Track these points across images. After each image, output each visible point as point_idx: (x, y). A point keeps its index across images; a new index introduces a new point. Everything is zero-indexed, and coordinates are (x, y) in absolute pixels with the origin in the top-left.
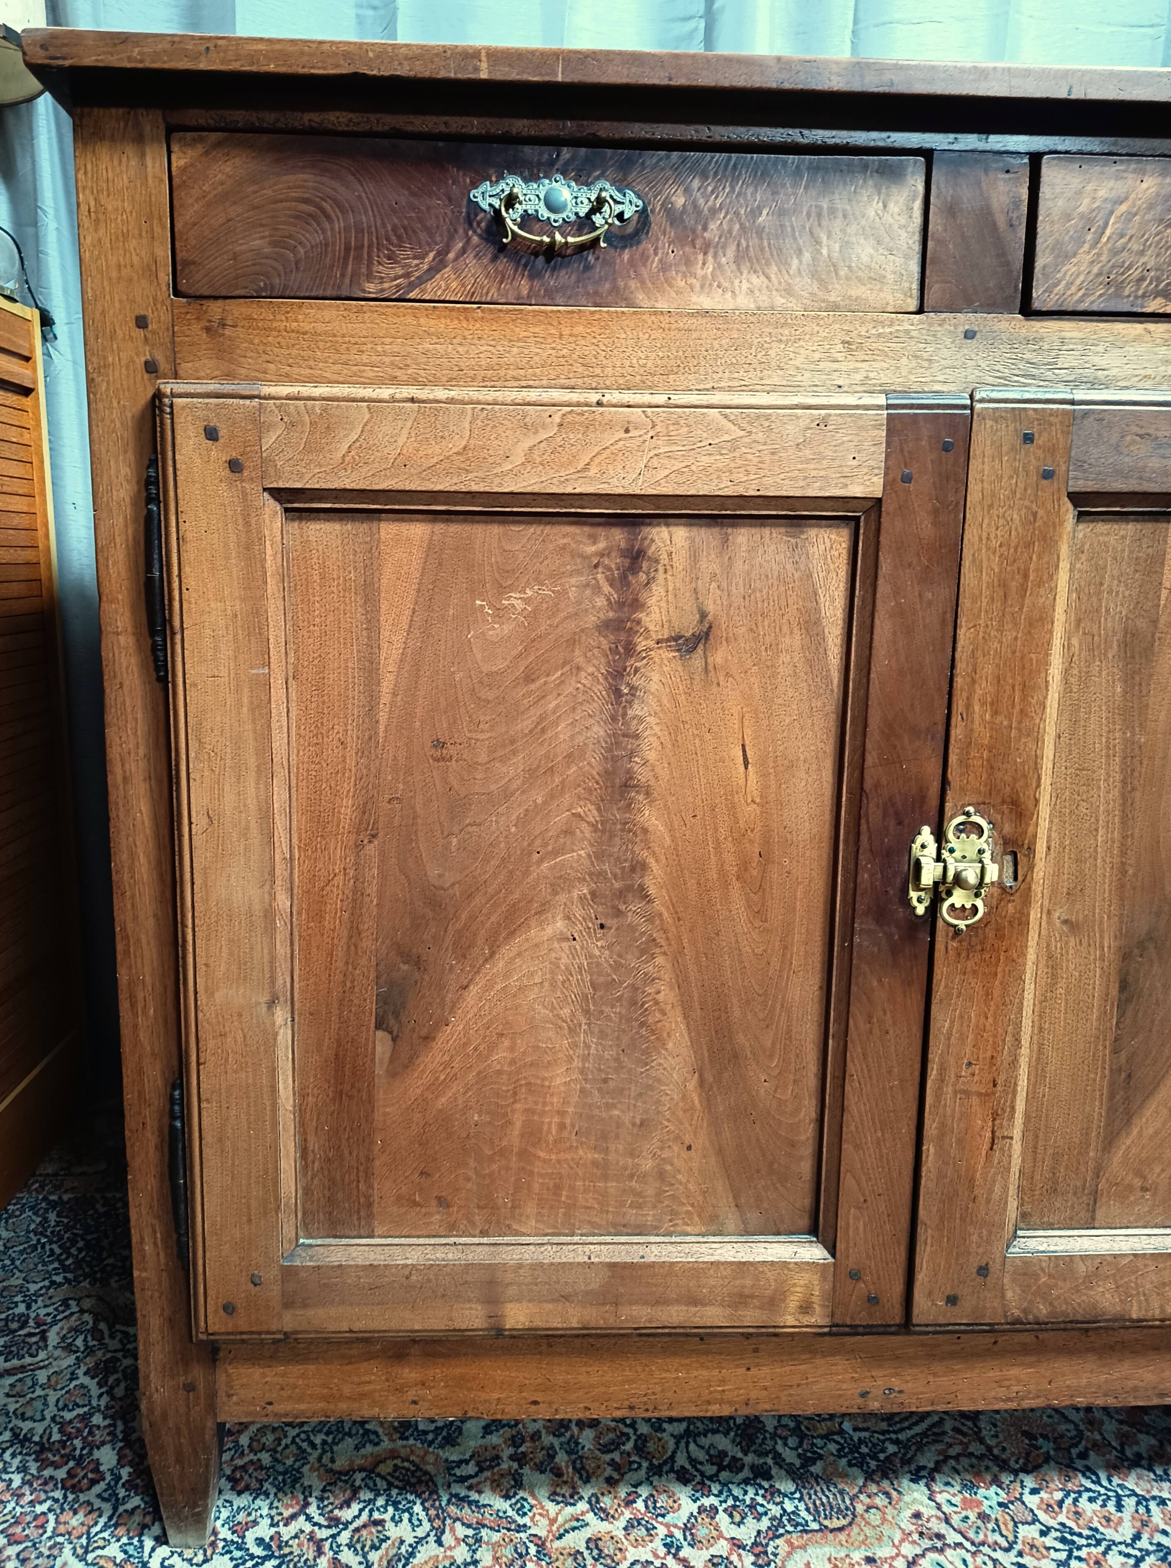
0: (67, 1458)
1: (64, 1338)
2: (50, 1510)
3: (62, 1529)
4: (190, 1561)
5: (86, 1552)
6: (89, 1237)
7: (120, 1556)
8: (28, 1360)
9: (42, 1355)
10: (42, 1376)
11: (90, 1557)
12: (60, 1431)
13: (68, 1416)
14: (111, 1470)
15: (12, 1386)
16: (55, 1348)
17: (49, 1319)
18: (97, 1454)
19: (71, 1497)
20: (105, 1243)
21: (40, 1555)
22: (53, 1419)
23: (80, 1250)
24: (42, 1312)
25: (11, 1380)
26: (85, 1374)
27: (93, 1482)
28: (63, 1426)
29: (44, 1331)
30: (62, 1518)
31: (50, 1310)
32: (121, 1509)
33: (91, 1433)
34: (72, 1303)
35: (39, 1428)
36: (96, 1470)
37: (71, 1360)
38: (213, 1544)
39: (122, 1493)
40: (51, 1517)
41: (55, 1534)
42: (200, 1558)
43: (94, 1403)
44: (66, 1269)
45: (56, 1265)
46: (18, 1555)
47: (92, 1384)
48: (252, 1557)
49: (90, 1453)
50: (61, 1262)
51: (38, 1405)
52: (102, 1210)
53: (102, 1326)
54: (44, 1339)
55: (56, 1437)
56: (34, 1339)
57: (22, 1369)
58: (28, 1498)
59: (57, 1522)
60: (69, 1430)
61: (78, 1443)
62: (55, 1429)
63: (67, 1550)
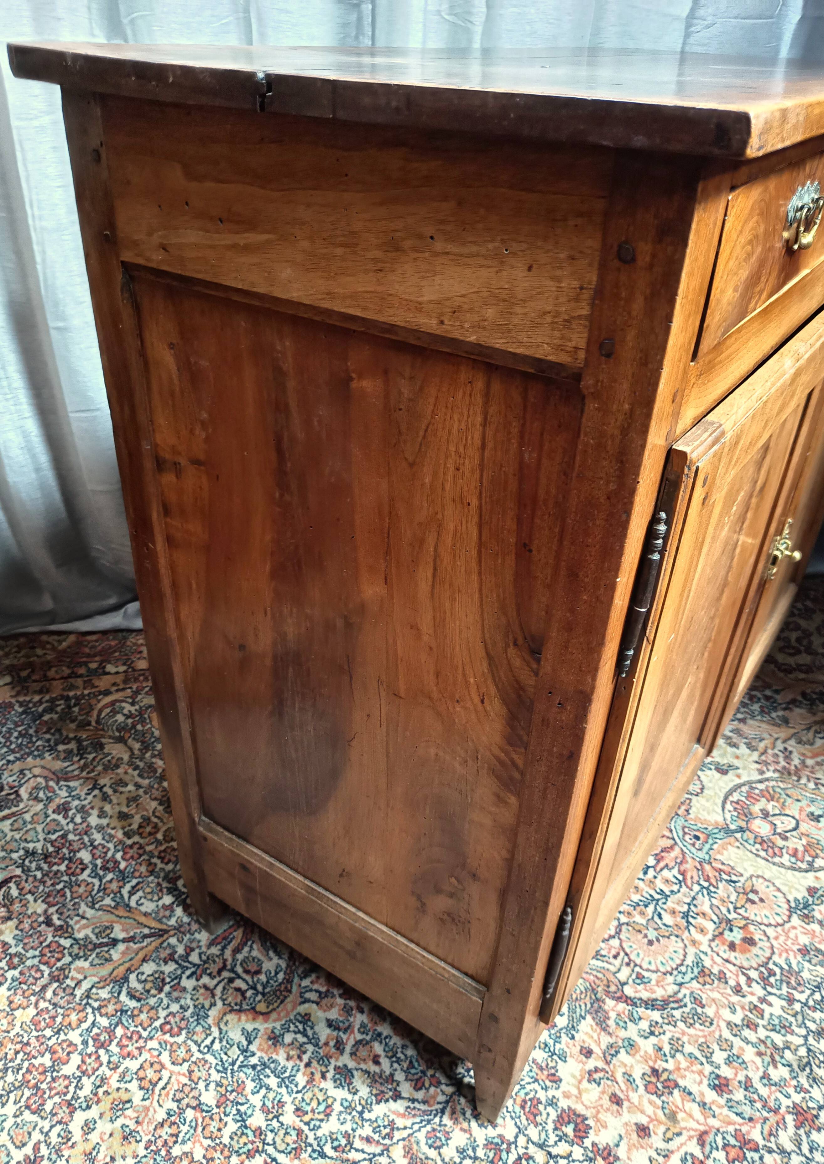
0: (63, 859)
1: (31, 794)
2: (65, 887)
3: (75, 895)
4: (151, 900)
5: (94, 904)
6: (20, 729)
7: (113, 904)
8: (14, 809)
9: (22, 805)
10: (27, 817)
11: (97, 906)
12: (52, 846)
13: (54, 837)
14: (91, 862)
15: (12, 825)
16: (28, 800)
17: (16, 784)
18: (79, 855)
19: (73, 879)
20: (31, 731)
21: (69, 910)
22: (45, 839)
23: (17, 738)
24: (11, 779)
25: (9, 822)
26: (54, 812)
27: (83, 870)
28: (52, 843)
29: (16, 792)
30: (74, 889)
31: (14, 778)
32: (104, 881)
33: (70, 845)
34: (27, 772)
35: (39, 846)
36: (82, 863)
37: (41, 806)
38: (161, 890)
39: (101, 873)
40: (67, 891)
41: (72, 899)
42: (156, 898)
43: (66, 828)
44: (13, 751)
45: (5, 750)
46: (57, 911)
47: (60, 818)
48: (184, 893)
49: (74, 855)
50: (8, 747)
51: (32, 833)
52: (20, 710)
53: (52, 783)
54: (18, 795)
55: (51, 849)
56: (13, 797)
57: (13, 814)
58: (49, 883)
59: (71, 892)
60: (57, 844)
61: (65, 851)
62: (49, 845)
63: (83, 905)
